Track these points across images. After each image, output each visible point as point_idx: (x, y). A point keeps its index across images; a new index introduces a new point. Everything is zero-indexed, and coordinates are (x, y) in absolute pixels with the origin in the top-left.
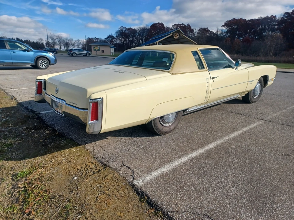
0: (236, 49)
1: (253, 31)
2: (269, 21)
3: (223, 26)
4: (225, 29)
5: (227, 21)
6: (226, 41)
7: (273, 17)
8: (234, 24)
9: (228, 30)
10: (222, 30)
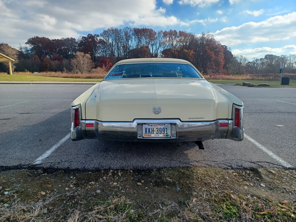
0: (48, 67)
1: (58, 50)
2: (70, 42)
3: (26, 43)
4: (29, 47)
5: (31, 38)
6: (35, 59)
7: (73, 40)
8: (39, 42)
9: (32, 48)
10: (26, 48)
